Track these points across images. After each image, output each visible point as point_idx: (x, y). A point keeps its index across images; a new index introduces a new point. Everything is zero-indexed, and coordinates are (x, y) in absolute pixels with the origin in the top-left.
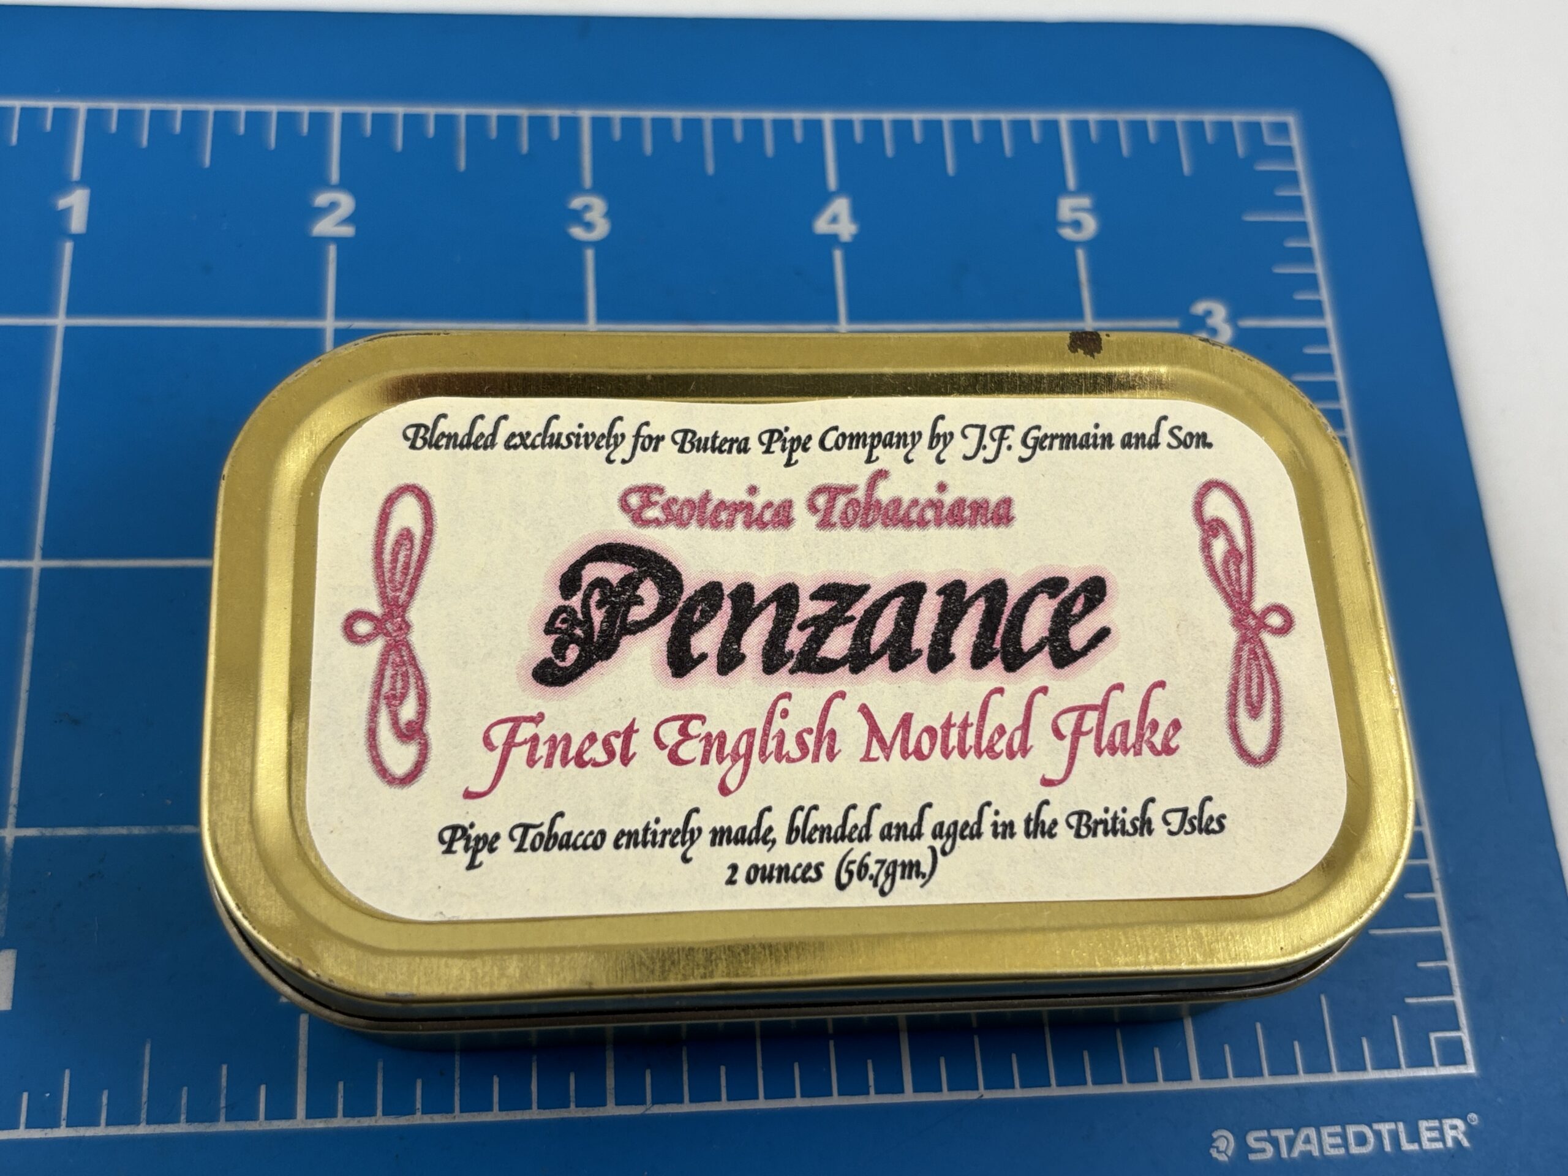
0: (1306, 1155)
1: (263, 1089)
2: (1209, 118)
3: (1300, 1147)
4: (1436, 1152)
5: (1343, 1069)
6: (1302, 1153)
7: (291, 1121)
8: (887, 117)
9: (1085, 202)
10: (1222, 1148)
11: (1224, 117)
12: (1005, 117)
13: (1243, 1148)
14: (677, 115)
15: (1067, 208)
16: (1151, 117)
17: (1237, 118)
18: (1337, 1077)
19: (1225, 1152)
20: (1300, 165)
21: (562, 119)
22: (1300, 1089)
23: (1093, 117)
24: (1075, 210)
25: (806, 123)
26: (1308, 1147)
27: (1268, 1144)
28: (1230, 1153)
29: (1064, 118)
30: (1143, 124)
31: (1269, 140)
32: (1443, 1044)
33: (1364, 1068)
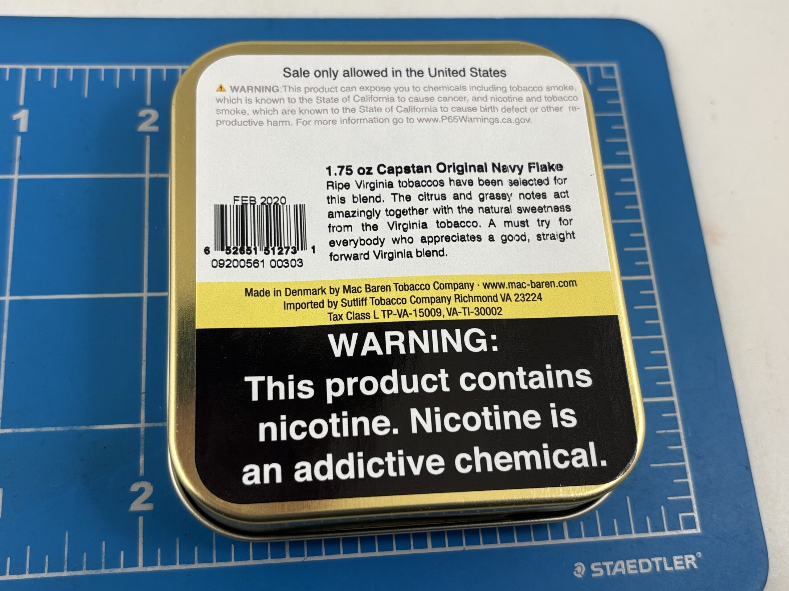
0: (620, 574)
1: (122, 552)
3: (616, 570)
4: (681, 571)
5: (637, 532)
6: (617, 573)
7: (136, 568)
13: (589, 571)
18: (634, 536)
19: (580, 573)
22: (616, 542)
26: (620, 570)
27: (601, 569)
28: (583, 573)
32: (684, 518)
33: (647, 531)
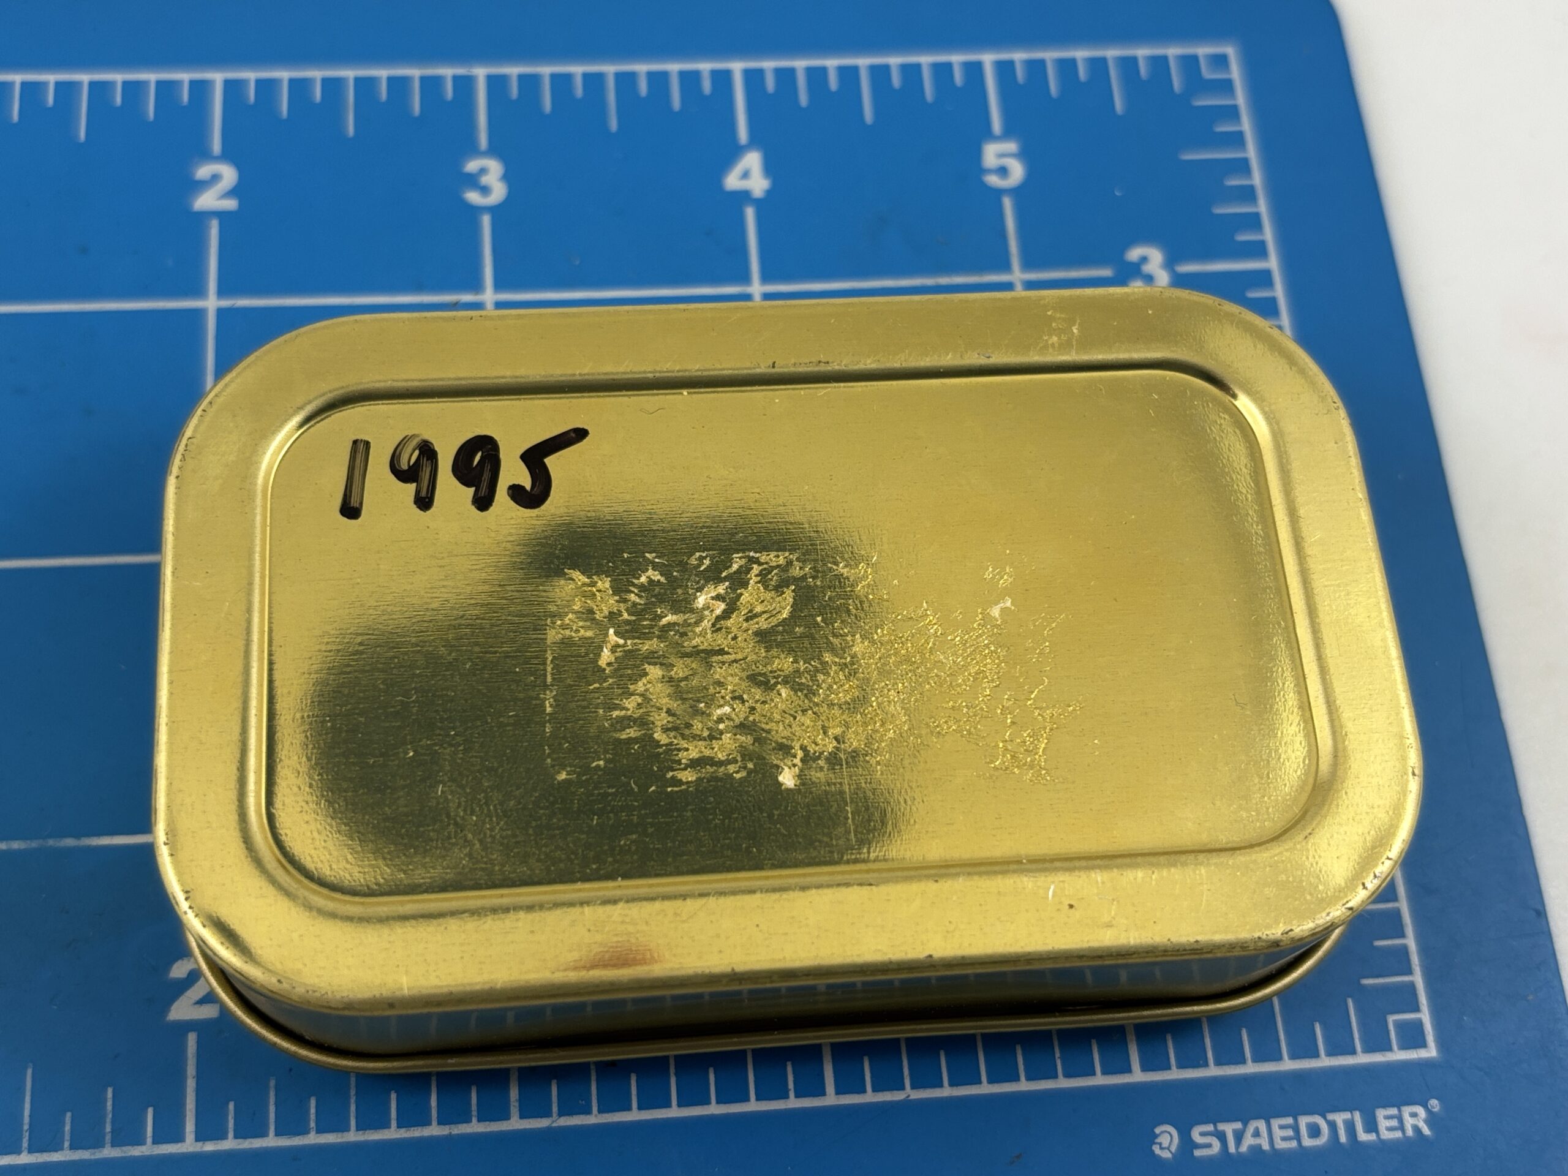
0: (1256, 1150)
1: (150, 1111)
2: (1142, 52)
3: (1248, 1141)
4: (1395, 1143)
5: (1294, 1056)
6: (1252, 1148)
7: (180, 1145)
8: (800, 64)
9: (1011, 146)
10: (1165, 1144)
11: (1159, 51)
12: (925, 60)
13: (1187, 1144)
14: (577, 70)
15: (992, 153)
16: (1081, 54)
17: (1173, 52)
18: (1288, 1065)
19: (1168, 1148)
20: (1241, 98)
21: (456, 79)
22: (1246, 1079)
23: (1019, 56)
24: (1002, 155)
25: (715, 74)
26: (1258, 1141)
27: (1215, 1138)
28: (1173, 1149)
29: (988, 59)
30: (1073, 62)
31: (1207, 73)
32: (1401, 1026)
33: (1316, 1055)
